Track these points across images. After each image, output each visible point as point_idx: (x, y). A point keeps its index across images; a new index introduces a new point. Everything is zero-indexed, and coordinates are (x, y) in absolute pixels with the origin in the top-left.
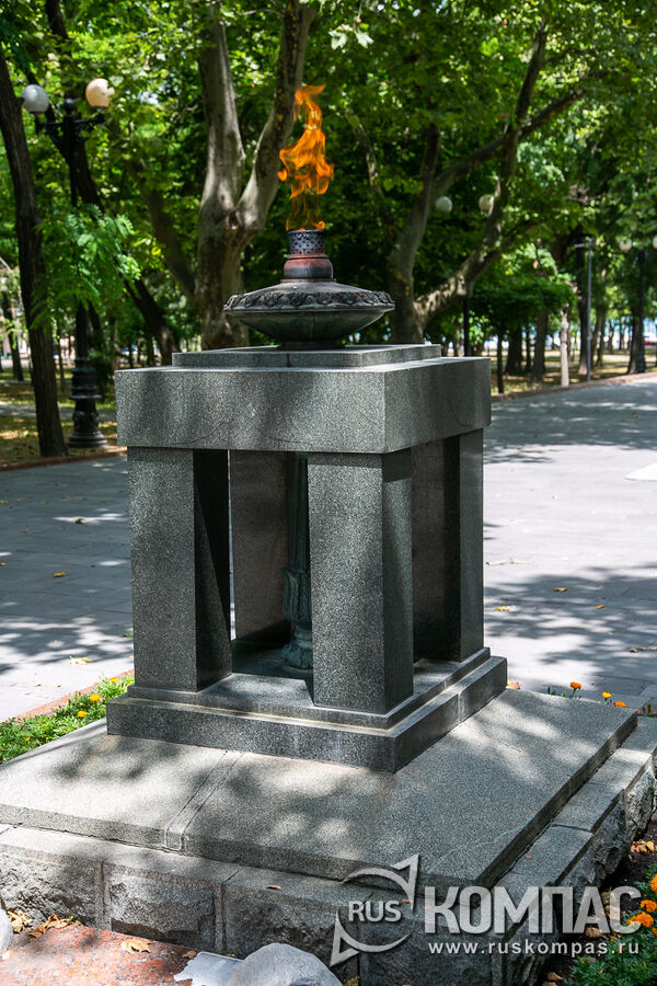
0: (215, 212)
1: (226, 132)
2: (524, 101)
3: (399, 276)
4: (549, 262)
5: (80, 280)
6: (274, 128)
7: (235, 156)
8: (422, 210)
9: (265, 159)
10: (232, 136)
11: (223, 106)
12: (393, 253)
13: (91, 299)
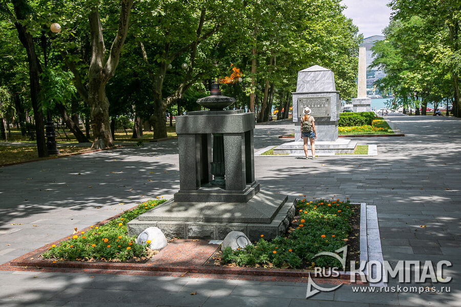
0: (96, 69)
1: (99, 42)
2: (199, 32)
3: (157, 92)
4: (203, 87)
5: (56, 94)
6: (118, 41)
7: (102, 50)
8: (164, 69)
9: (115, 51)
10: (101, 43)
11: (98, 32)
12: (154, 84)
13: (61, 100)
